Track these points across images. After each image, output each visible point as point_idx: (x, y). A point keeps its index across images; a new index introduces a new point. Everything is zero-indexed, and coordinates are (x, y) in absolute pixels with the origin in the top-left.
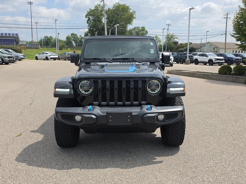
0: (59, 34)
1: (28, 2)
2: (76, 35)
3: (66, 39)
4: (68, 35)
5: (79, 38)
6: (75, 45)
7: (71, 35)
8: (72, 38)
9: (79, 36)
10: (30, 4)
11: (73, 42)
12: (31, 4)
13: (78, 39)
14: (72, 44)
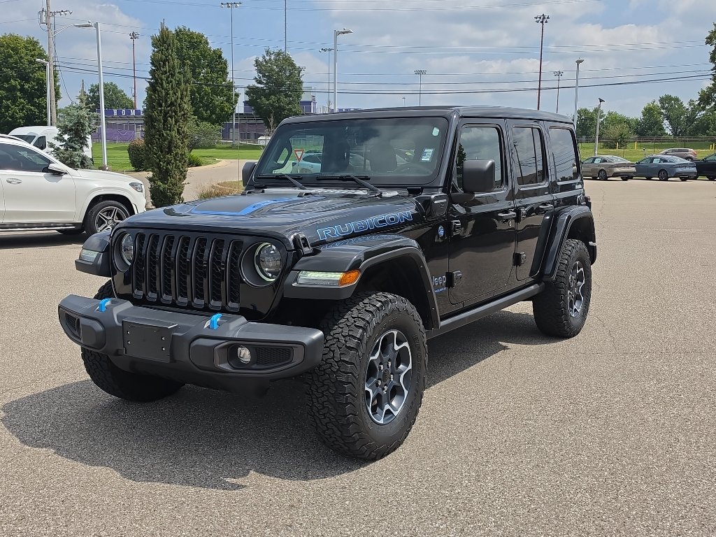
0: (601, 101)
1: (536, 18)
2: (677, 100)
3: (644, 116)
4: (650, 102)
5: (688, 109)
6: (669, 132)
7: (662, 100)
8: (662, 111)
9: (686, 105)
10: (542, 22)
11: (666, 122)
12: (544, 22)
13: (683, 114)
14: (662, 129)
